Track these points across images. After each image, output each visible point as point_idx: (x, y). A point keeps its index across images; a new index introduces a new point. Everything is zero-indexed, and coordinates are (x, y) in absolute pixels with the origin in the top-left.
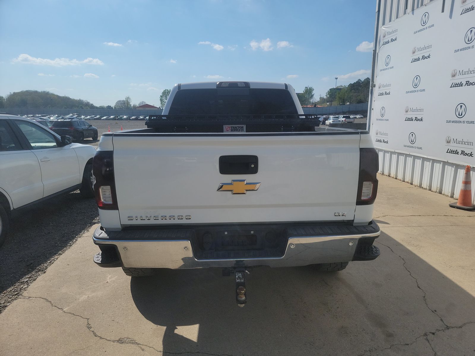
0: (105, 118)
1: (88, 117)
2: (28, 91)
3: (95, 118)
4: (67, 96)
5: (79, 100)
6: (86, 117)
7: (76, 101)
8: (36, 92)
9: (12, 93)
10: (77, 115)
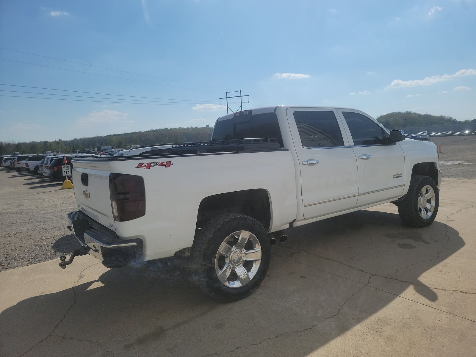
0: (458, 133)
1: (440, 133)
2: (392, 113)
3: (447, 134)
4: (428, 113)
5: (440, 117)
6: (436, 134)
7: (437, 117)
8: (400, 113)
9: (379, 117)
10: (427, 132)
